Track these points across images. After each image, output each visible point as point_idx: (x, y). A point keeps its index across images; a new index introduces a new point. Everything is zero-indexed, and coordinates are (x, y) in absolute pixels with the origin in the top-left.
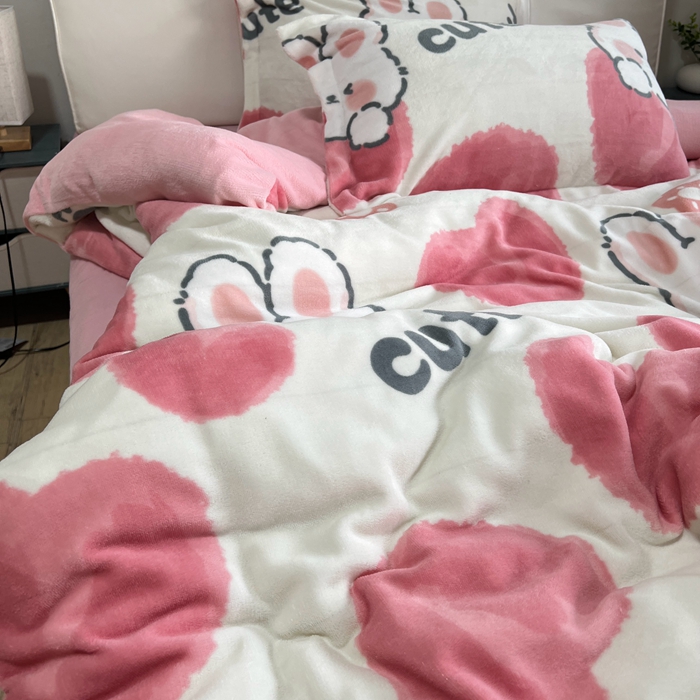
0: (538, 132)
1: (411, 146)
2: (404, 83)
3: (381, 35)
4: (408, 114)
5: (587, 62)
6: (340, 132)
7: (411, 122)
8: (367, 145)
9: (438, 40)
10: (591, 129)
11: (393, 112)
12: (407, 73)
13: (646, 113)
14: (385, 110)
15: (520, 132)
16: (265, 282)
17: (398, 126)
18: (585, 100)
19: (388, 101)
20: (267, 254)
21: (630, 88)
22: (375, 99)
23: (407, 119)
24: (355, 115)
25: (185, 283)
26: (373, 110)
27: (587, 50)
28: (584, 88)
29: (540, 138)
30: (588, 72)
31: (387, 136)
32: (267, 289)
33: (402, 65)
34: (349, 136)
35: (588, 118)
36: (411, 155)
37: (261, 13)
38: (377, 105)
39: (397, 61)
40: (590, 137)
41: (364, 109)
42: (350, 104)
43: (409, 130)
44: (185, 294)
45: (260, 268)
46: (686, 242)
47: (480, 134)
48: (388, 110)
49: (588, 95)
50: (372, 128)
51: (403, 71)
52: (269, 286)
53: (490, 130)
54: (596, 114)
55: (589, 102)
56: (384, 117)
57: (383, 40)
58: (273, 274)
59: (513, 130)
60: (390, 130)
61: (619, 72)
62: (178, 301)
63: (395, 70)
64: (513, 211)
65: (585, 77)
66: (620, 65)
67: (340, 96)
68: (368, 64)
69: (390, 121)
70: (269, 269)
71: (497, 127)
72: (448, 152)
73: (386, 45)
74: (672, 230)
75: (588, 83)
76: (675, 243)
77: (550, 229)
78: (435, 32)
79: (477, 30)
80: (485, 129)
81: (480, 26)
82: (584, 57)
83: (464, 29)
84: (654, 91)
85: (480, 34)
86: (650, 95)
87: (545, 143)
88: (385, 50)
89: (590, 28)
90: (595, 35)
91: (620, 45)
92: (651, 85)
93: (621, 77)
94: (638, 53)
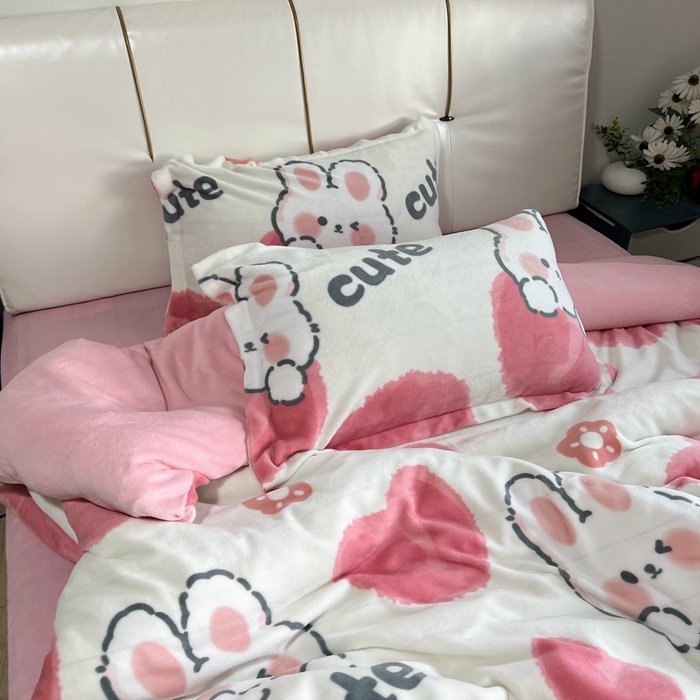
0: (446, 371)
1: (326, 404)
2: (316, 341)
3: (293, 286)
4: (321, 373)
5: (492, 293)
6: (258, 384)
7: (325, 381)
8: (284, 402)
9: (348, 290)
10: (499, 359)
11: (309, 371)
12: (318, 331)
13: (552, 334)
14: (300, 368)
15: (430, 375)
16: (182, 631)
17: (313, 386)
18: (491, 332)
19: (302, 360)
20: (183, 598)
21: (535, 311)
22: (290, 357)
23: (321, 378)
24: (271, 369)
25: (105, 646)
26: (287, 367)
27: (492, 279)
28: (490, 322)
29: (450, 375)
30: (493, 304)
31: (303, 396)
32: (184, 638)
33: (314, 321)
34: (267, 388)
35: (494, 348)
36: (326, 412)
37: (181, 195)
38: (292, 363)
39: (309, 318)
40: (499, 366)
41: (280, 364)
42: (269, 355)
43: (323, 389)
44: (105, 660)
45: (177, 617)
46: (584, 515)
47: (391, 383)
48: (302, 369)
49: (494, 328)
50: (287, 387)
51: (315, 328)
52: (186, 633)
53: (401, 378)
54: (502, 344)
55: (496, 335)
56: (298, 376)
57: (295, 292)
58: (191, 621)
59: (423, 374)
60: (305, 389)
61: (524, 297)
62: (100, 669)
63: (307, 327)
64: (423, 477)
65: (490, 310)
66: (527, 288)
67: (258, 344)
68: (280, 315)
69: (305, 380)
70: (185, 615)
71: (407, 374)
72: (362, 404)
73: (297, 298)
74: (571, 503)
75: (493, 316)
76: (574, 517)
77: (458, 497)
78: (344, 280)
79: (385, 271)
80: (396, 378)
81: (388, 263)
82: (490, 287)
83: (372, 271)
84: (560, 305)
85: (388, 277)
86: (556, 313)
87: (455, 379)
88: (297, 303)
89: (497, 241)
90: (501, 254)
91: (526, 260)
92: (556, 301)
93: (526, 302)
94: (545, 263)
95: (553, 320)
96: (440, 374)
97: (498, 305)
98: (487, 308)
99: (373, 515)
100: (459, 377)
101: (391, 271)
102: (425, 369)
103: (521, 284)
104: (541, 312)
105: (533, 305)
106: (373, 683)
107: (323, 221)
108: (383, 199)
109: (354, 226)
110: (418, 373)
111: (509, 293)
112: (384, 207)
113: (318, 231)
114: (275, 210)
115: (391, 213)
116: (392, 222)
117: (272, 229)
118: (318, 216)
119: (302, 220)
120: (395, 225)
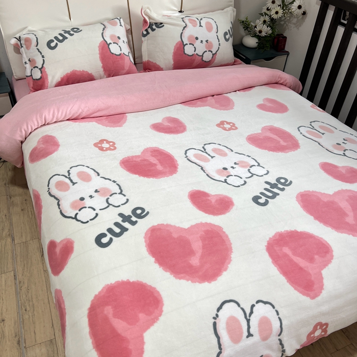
0: (85, 70)
1: (48, 80)
2: (44, 60)
4: (46, 70)
5: (99, 47)
6: (29, 74)
9: (53, 45)
10: (102, 67)
11: (42, 70)
13: (119, 61)
14: (39, 69)
15: (80, 71)
17: (44, 74)
19: (40, 67)
21: (113, 54)
22: (36, 66)
23: (46, 72)
27: (99, 42)
28: (98, 56)
30: (99, 50)
31: (41, 77)
33: (43, 55)
34: (31, 75)
35: (100, 64)
36: (48, 82)
38: (37, 67)
40: (102, 69)
41: (34, 68)
42: (31, 65)
43: (47, 75)
47: (68, 73)
49: (100, 58)
50: (37, 75)
51: (43, 57)
53: (71, 72)
54: (102, 63)
55: (100, 60)
57: (37, 46)
61: (109, 49)
65: (98, 52)
66: (110, 46)
67: (28, 62)
68: (33, 53)
69: (41, 73)
72: (60, 80)
75: (99, 54)
78: (52, 41)
79: (65, 38)
80: (69, 72)
81: (67, 35)
82: (98, 45)
83: (61, 38)
85: (66, 40)
86: (120, 54)
87: (88, 73)
88: (37, 49)
89: (104, 29)
90: (104, 34)
91: (112, 37)
92: (121, 50)
93: (110, 51)
94: (119, 38)
95: (119, 57)
96: (83, 71)
97: (101, 51)
98: (97, 51)
100: (90, 72)
101: (67, 38)
102: (78, 70)
105: (112, 52)
106: (131, 217)
107: (197, 38)
108: (217, 33)
109: (207, 41)
110: (76, 70)
111: (105, 47)
112: (217, 35)
114: (182, 33)
118: (196, 36)
119: (191, 37)
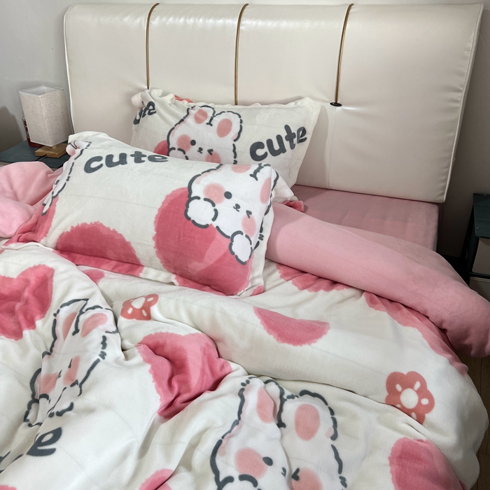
0: (119, 232)
2: (65, 185)
3: (79, 155)
5: (167, 196)
7: (56, 208)
9: (95, 164)
10: (154, 238)
11: (54, 199)
12: (68, 180)
13: (194, 238)
15: (108, 229)
17: (52, 208)
19: (56, 193)
21: (189, 219)
23: (56, 205)
27: (175, 189)
28: (155, 213)
29: (121, 235)
30: (163, 203)
31: (47, 211)
33: (70, 175)
35: (152, 231)
37: (144, 110)
39: (70, 173)
40: (153, 243)
43: (54, 212)
47: (85, 224)
48: (53, 198)
49: (156, 218)
53: (91, 223)
54: (157, 230)
55: (155, 222)
56: (51, 201)
57: (76, 158)
59: (104, 227)
60: (49, 209)
61: (188, 207)
65: (159, 205)
66: (193, 204)
69: (51, 204)
72: (69, 229)
73: (75, 161)
74: (77, 322)
75: (159, 209)
76: (72, 330)
77: (52, 293)
78: (98, 159)
79: (122, 162)
80: (88, 222)
81: (131, 159)
82: (170, 192)
83: (116, 160)
84: (215, 224)
85: (119, 165)
86: (207, 226)
87: (124, 239)
88: (73, 164)
89: (209, 171)
90: (199, 177)
91: (212, 188)
92: (214, 219)
93: (186, 211)
94: (228, 195)
96: (114, 232)
97: (166, 205)
98: (158, 203)
99: (8, 278)
100: (127, 239)
101: (125, 163)
102: (106, 224)
103: (191, 199)
104: (193, 222)
105: (189, 214)
107: (193, 143)
108: (235, 140)
109: (210, 151)
111: (179, 201)
112: (234, 145)
113: (188, 148)
114: (173, 128)
115: (237, 150)
116: (235, 157)
117: (166, 139)
118: (192, 139)
119: (183, 139)
120: (236, 159)
